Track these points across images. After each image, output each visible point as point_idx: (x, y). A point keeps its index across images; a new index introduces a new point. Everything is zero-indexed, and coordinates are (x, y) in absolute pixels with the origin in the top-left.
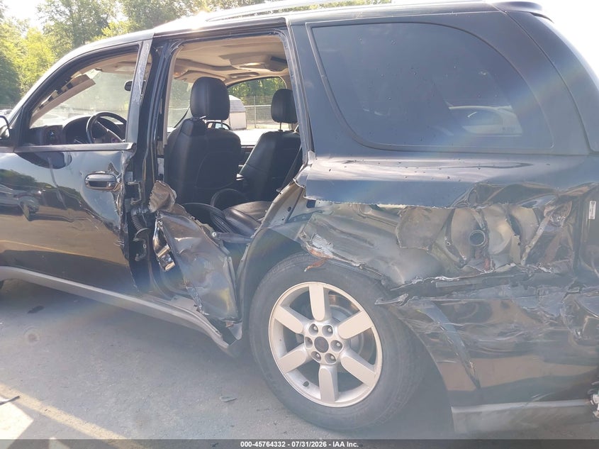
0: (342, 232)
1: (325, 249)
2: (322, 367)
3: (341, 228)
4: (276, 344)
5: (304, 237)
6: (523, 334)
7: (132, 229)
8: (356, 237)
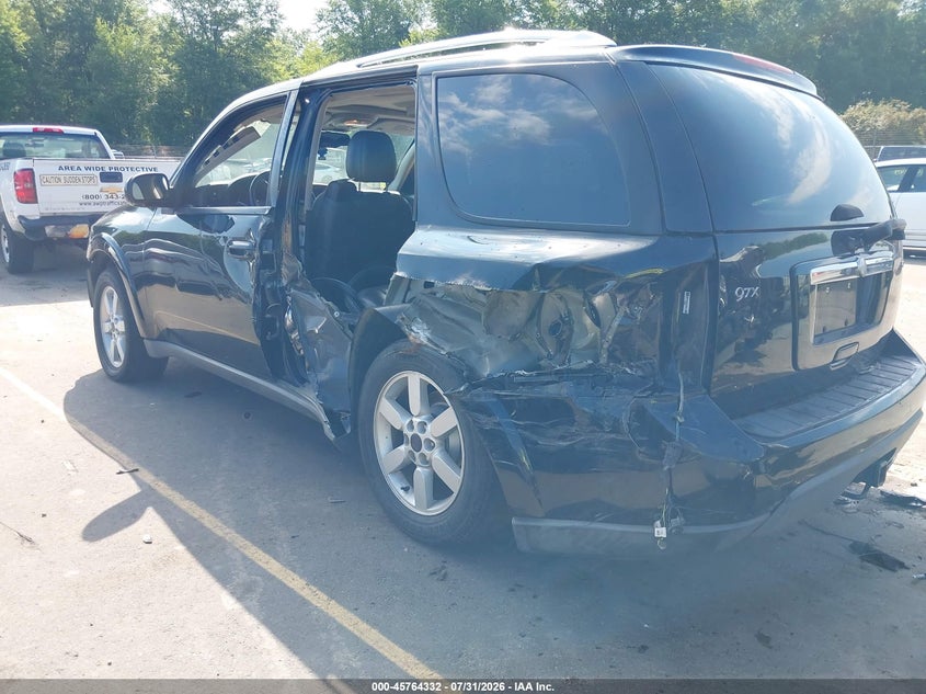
0: (446, 317)
1: (421, 334)
2: (418, 469)
3: (445, 313)
4: (382, 441)
5: (403, 319)
6: (583, 440)
7: (265, 303)
8: (458, 323)
